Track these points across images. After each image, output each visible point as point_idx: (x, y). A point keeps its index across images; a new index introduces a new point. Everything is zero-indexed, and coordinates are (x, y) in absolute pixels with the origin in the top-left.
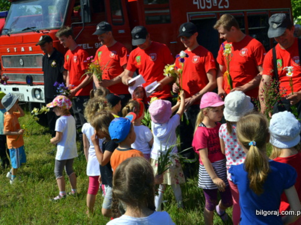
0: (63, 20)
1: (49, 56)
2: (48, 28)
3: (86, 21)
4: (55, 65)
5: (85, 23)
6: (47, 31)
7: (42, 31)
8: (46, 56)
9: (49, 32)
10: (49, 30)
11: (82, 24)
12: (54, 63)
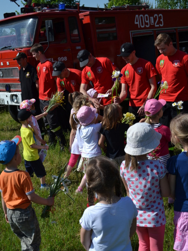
0: (33, 40)
1: (24, 69)
2: (21, 47)
3: (51, 40)
4: (29, 76)
5: (50, 42)
6: (21, 49)
7: (17, 49)
8: (22, 69)
9: (22, 50)
10: (22, 48)
11: (47, 43)
12: (28, 75)
